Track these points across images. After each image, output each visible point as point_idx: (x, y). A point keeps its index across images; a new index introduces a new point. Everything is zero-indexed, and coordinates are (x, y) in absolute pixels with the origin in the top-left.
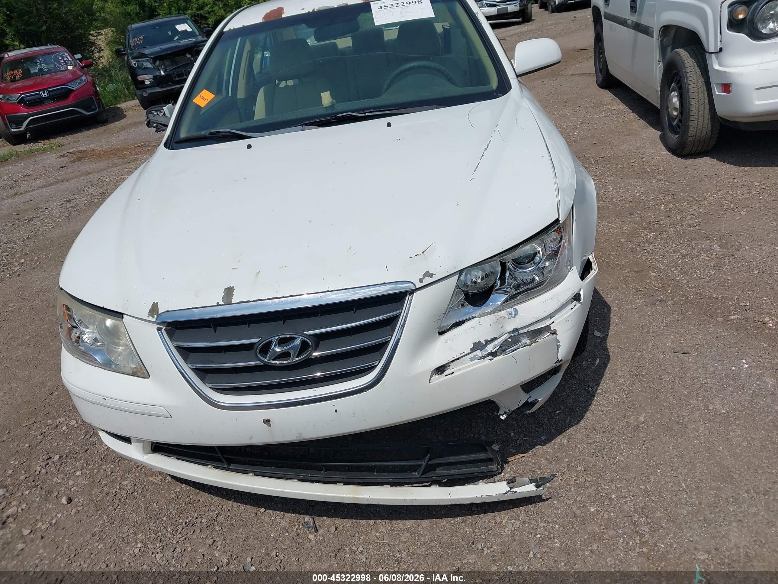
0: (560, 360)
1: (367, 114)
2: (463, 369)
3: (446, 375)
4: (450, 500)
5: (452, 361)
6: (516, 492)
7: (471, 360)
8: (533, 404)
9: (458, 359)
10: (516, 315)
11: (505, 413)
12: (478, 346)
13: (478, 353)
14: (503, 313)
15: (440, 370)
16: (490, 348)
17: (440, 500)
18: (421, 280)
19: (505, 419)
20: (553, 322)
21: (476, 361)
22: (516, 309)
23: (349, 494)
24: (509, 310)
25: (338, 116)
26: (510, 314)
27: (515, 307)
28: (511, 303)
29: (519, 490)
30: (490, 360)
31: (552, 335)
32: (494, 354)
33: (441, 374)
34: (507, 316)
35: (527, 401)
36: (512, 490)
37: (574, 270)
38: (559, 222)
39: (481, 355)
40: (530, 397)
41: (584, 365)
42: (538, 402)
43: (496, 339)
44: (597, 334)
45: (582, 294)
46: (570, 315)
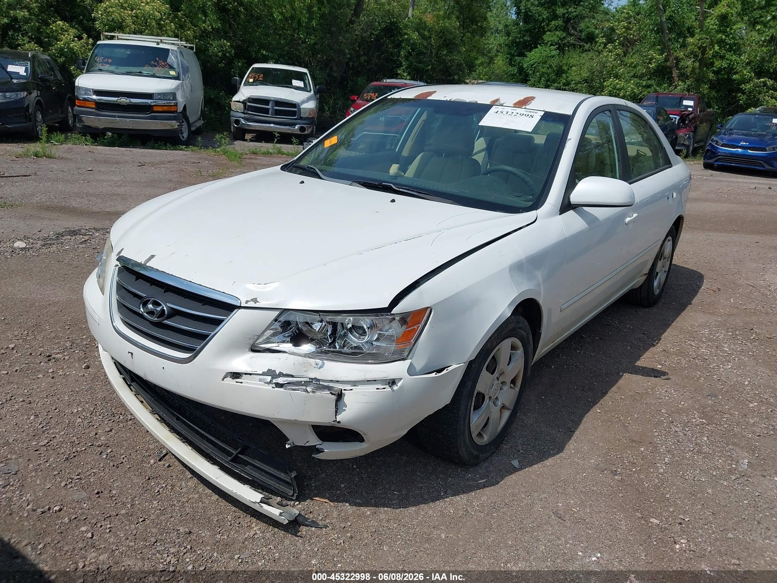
0: (338, 421)
1: (400, 190)
2: (250, 383)
3: (236, 382)
4: (214, 481)
5: (246, 374)
6: (262, 507)
7: (260, 380)
8: (320, 451)
9: (250, 374)
10: (321, 367)
11: (290, 444)
12: (271, 373)
13: (269, 378)
14: (312, 361)
15: (236, 375)
16: (281, 380)
17: (209, 477)
18: (247, 302)
19: (288, 448)
20: (351, 390)
21: (263, 383)
22: (324, 363)
23: (163, 437)
24: (318, 361)
25: (383, 184)
26: (317, 364)
27: (325, 361)
28: (321, 356)
29: (265, 506)
30: (273, 387)
31: (331, 394)
32: (280, 386)
33: (233, 379)
34: (314, 365)
35: (316, 446)
36: (260, 504)
37: (408, 362)
38: (392, 313)
39: (269, 381)
40: (321, 444)
41: (467, 477)
42: (323, 451)
43: (292, 376)
44: (516, 463)
45: (399, 384)
46: (373, 392)
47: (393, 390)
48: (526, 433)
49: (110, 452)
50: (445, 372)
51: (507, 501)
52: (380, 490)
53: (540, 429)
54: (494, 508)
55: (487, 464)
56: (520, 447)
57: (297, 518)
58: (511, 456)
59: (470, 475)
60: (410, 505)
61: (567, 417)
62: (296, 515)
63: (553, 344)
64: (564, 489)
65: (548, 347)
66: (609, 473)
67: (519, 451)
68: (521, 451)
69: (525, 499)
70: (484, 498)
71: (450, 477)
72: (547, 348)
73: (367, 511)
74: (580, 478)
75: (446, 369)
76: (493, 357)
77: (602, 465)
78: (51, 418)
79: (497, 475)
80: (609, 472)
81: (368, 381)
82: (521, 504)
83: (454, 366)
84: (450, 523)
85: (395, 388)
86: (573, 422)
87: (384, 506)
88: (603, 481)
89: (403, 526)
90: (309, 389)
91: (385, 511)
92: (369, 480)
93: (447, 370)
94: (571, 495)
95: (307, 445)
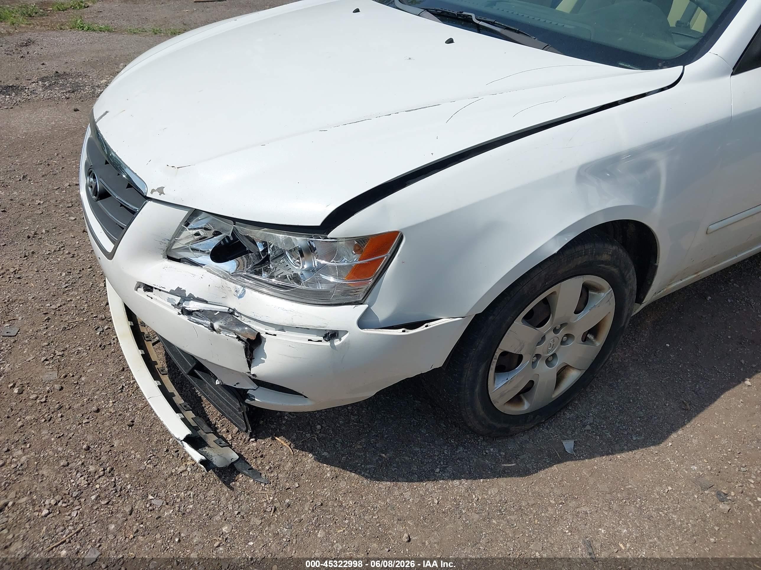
0: (253, 373)
1: (481, 23)
2: (160, 302)
3: (147, 296)
5: (156, 288)
6: (184, 446)
7: (167, 300)
8: (251, 398)
9: (161, 290)
10: (240, 297)
11: (219, 381)
12: (180, 293)
13: (178, 299)
14: (233, 286)
15: (148, 288)
16: (192, 306)
18: (154, 192)
20: (275, 335)
21: (170, 304)
22: (245, 291)
24: (239, 287)
25: (464, 13)
26: (236, 291)
27: (246, 289)
28: (245, 283)
29: (187, 447)
30: (179, 313)
31: (237, 340)
32: (189, 313)
33: (146, 291)
34: (233, 292)
35: (248, 390)
36: (183, 442)
37: (362, 308)
38: (329, 236)
39: (177, 303)
40: (254, 390)
41: (487, 451)
42: (254, 400)
43: (206, 302)
44: (569, 445)
45: (343, 338)
46: (302, 344)
47: (333, 346)
48: (612, 399)
49: (107, 329)
50: (422, 328)
51: (523, 505)
52: (361, 444)
53: (636, 396)
54: (500, 511)
55: (526, 437)
56: (591, 420)
57: (235, 464)
58: (569, 432)
59: (492, 449)
60: (387, 476)
61: (690, 384)
62: (233, 461)
63: (695, 275)
64: (622, 507)
65: (683, 281)
66: (712, 496)
67: (584, 426)
68: (588, 427)
69: (552, 506)
70: (493, 491)
71: (462, 446)
72: (681, 282)
73: (328, 470)
74: (658, 493)
75: (426, 324)
76: (545, 301)
77: (708, 478)
78: (80, 278)
79: (532, 458)
80: (713, 493)
81: (296, 328)
82: (543, 514)
83: (444, 321)
84: (425, 519)
85: (337, 342)
86: (696, 393)
87: (354, 469)
88: (696, 508)
89: (361, 505)
90: (216, 325)
91: (349, 478)
92: (355, 426)
93: (427, 326)
94: (629, 518)
95: (237, 387)
